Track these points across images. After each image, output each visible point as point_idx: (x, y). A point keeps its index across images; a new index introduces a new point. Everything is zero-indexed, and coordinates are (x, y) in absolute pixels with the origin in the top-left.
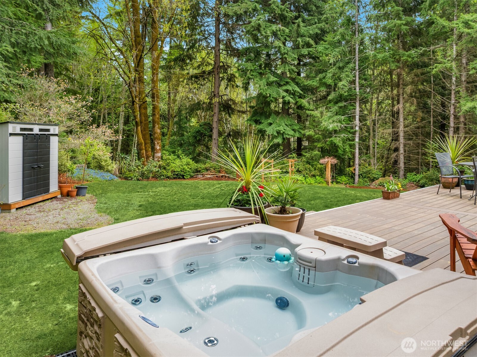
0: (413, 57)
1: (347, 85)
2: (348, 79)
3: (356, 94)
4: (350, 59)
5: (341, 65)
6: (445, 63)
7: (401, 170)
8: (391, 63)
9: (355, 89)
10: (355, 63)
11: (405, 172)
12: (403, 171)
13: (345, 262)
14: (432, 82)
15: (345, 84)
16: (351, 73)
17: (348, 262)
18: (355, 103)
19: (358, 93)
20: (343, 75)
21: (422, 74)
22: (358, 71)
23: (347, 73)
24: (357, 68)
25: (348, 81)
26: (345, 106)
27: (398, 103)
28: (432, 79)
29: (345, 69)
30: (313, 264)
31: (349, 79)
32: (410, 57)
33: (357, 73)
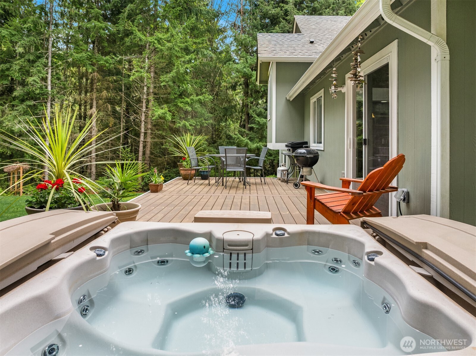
0: (110, 63)
1: (39, 82)
2: (40, 74)
3: (48, 93)
4: (41, 53)
5: (32, 58)
6: (141, 72)
7: (92, 175)
8: (88, 65)
9: (47, 88)
10: (47, 58)
11: (96, 177)
12: (95, 176)
13: (274, 236)
14: (123, 90)
15: (37, 80)
16: (43, 69)
17: (277, 235)
18: (46, 103)
19: (50, 93)
20: (33, 70)
21: (116, 81)
22: (50, 68)
23: (38, 68)
24: (50, 64)
25: (41, 77)
26: (34, 105)
27: (91, 107)
28: (123, 87)
29: (37, 64)
30: (250, 247)
31: (42, 75)
32: (107, 63)
33: (50, 71)
